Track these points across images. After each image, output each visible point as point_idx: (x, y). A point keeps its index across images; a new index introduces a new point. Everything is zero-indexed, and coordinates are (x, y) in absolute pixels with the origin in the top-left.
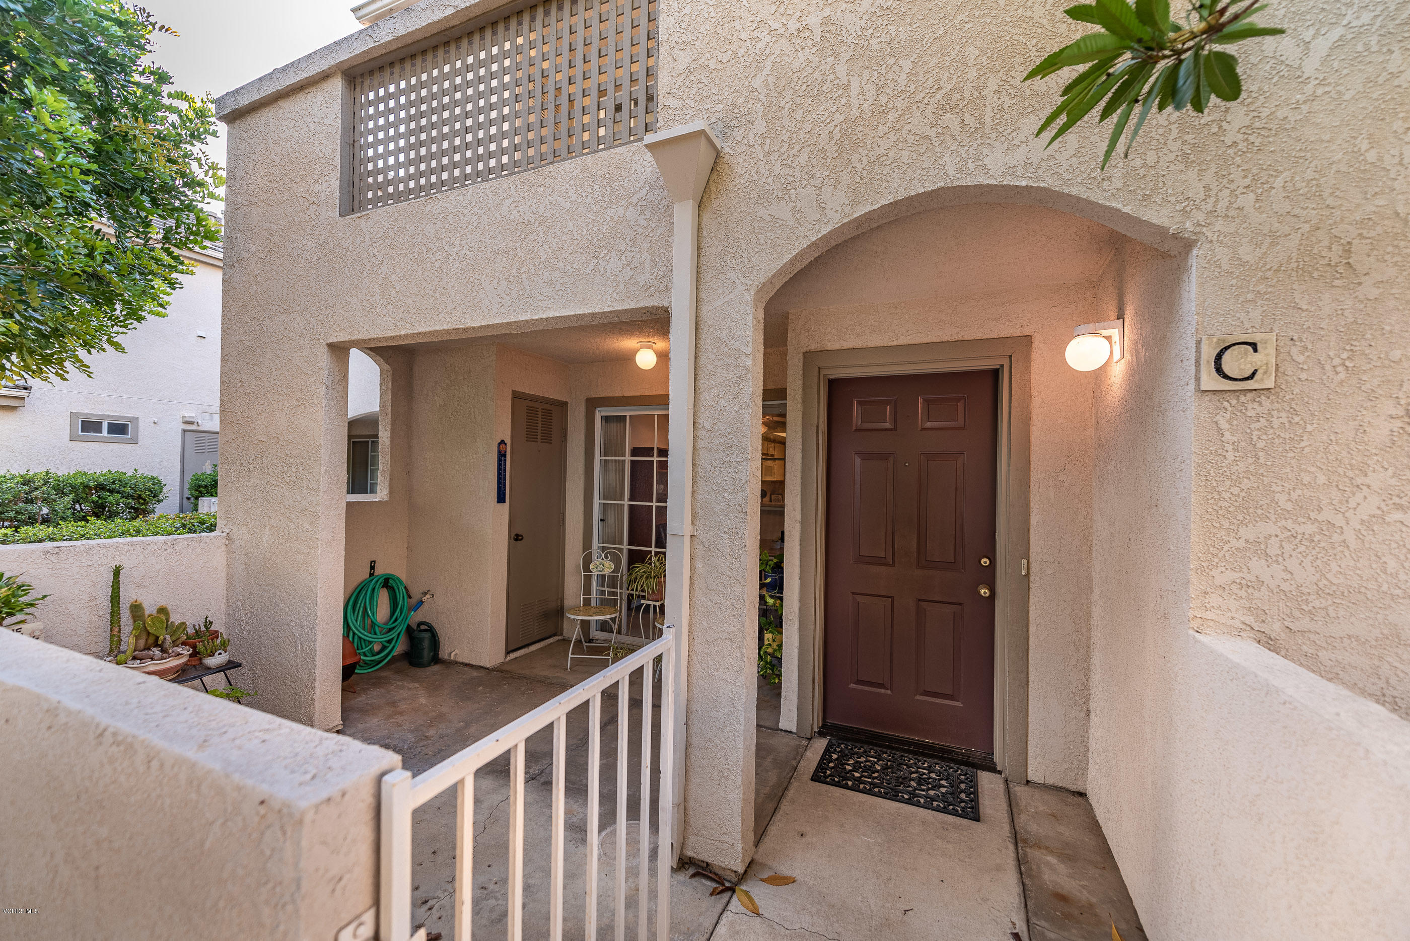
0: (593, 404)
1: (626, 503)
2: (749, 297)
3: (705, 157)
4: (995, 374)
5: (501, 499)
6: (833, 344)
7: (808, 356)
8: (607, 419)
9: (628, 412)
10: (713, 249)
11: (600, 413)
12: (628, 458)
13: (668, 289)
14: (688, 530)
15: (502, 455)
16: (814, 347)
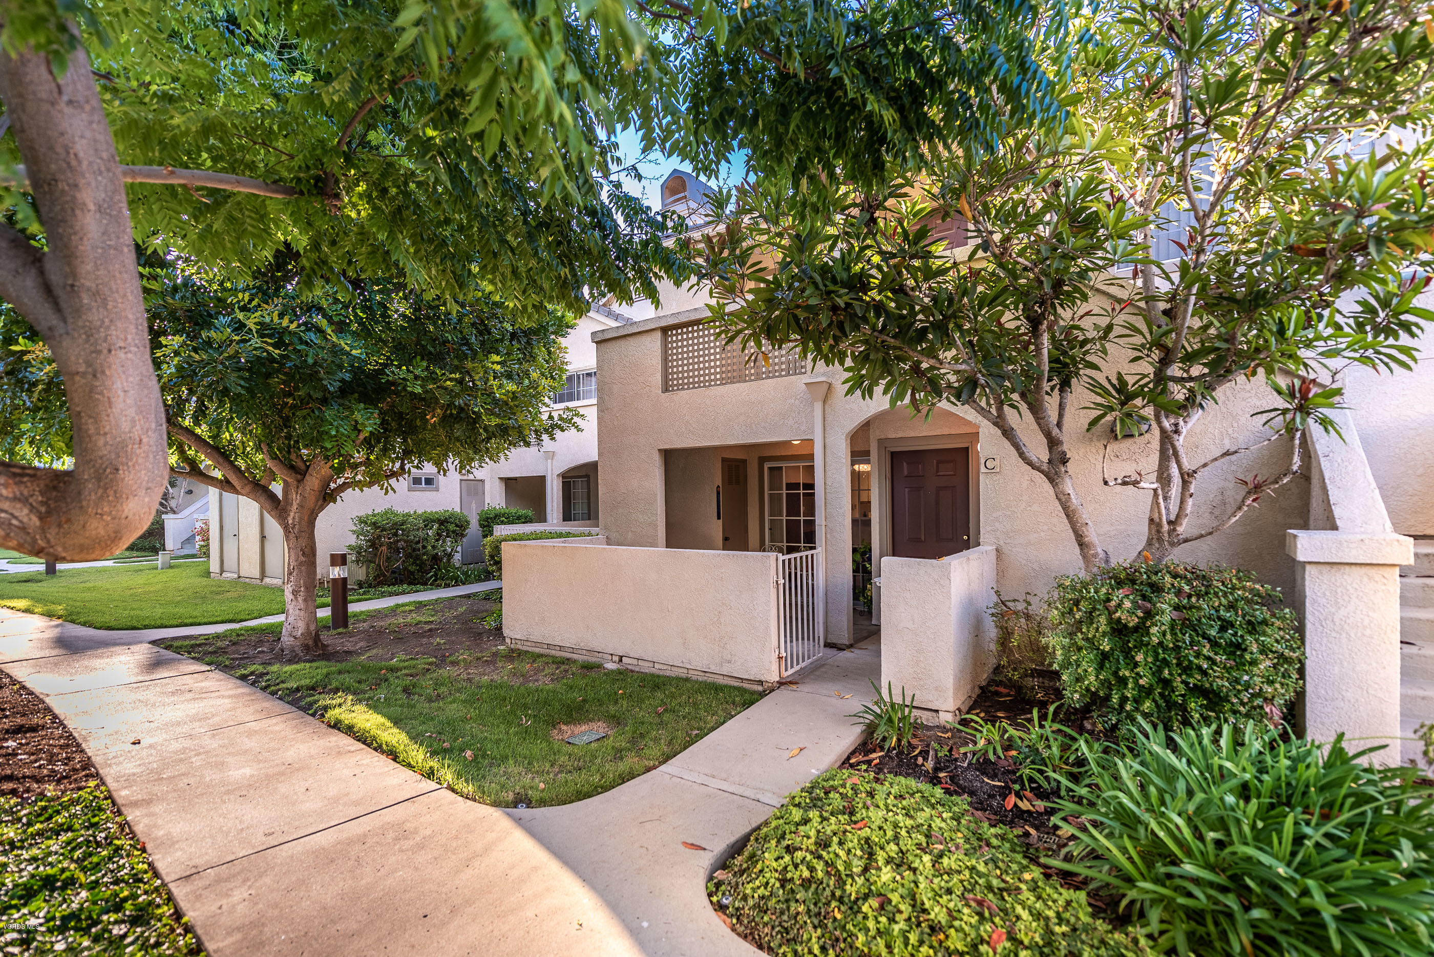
0: (762, 460)
1: (784, 518)
2: (843, 437)
3: (826, 387)
4: (967, 448)
5: (719, 518)
6: (892, 435)
7: (880, 441)
8: (770, 469)
9: (784, 465)
10: (829, 419)
11: (767, 466)
12: (784, 492)
13: (813, 432)
14: (824, 523)
15: (718, 493)
16: (883, 437)
